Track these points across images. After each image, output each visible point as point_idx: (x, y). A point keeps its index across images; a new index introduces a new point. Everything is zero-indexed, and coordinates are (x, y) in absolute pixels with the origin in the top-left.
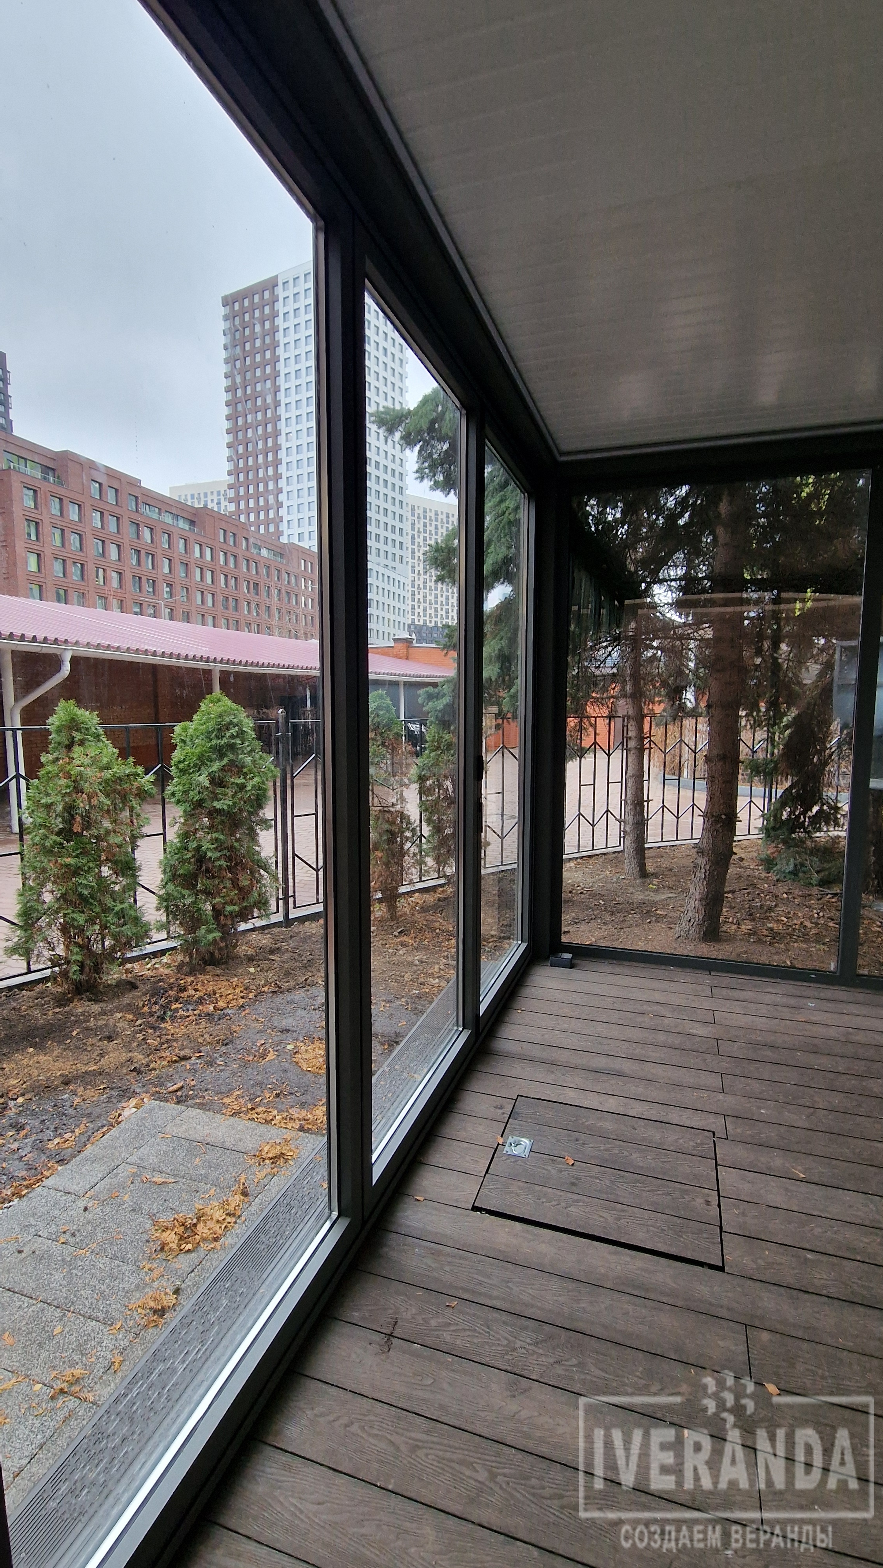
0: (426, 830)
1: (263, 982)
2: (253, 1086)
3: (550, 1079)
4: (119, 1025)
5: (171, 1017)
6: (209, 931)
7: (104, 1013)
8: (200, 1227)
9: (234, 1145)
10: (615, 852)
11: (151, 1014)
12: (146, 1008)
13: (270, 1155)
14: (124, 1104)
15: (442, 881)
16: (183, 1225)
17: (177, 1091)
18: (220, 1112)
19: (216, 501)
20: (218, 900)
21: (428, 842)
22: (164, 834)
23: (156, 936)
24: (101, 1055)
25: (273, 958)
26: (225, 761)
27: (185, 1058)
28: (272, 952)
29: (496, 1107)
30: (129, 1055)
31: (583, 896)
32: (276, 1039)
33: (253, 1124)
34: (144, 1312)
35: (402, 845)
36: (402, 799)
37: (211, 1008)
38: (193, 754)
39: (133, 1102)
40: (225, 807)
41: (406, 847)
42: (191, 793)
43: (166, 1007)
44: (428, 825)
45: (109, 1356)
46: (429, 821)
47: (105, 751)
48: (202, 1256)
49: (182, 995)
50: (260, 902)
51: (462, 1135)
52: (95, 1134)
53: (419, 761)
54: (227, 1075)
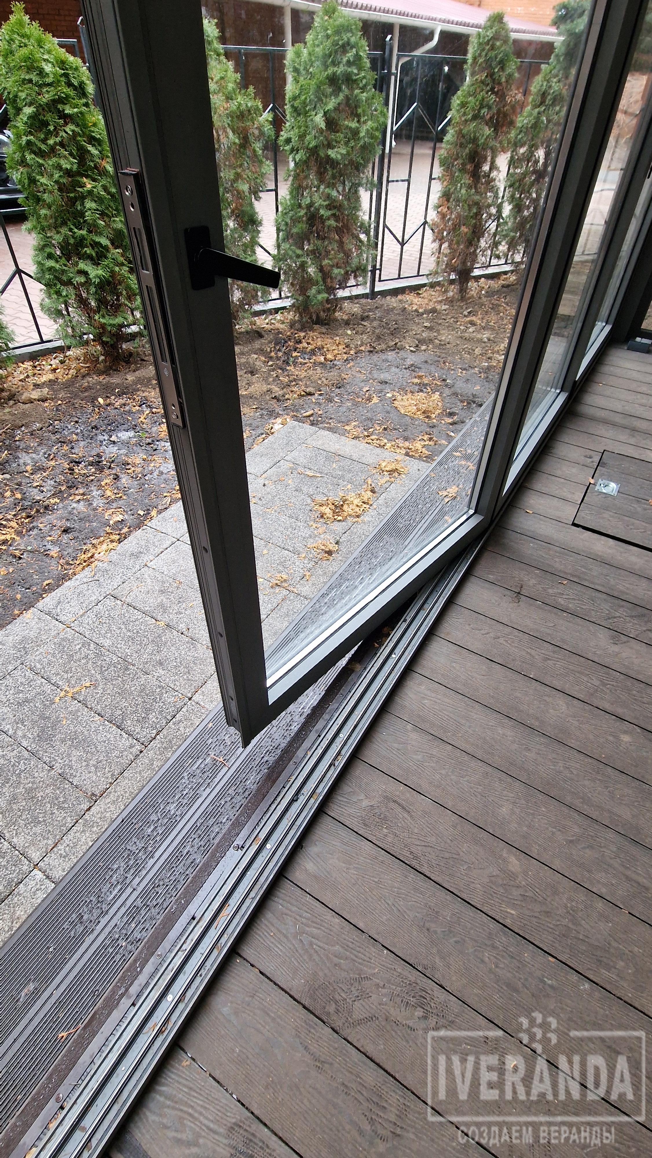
1: (359, 343)
2: (365, 420)
3: (632, 441)
4: (257, 363)
5: (293, 362)
6: (319, 292)
8: (346, 507)
9: (359, 459)
11: (278, 358)
12: (273, 353)
13: (388, 469)
14: (273, 421)
15: (507, 268)
16: (334, 504)
17: (309, 416)
18: (344, 435)
20: (326, 262)
22: (276, 190)
24: (248, 385)
25: (365, 323)
27: (310, 394)
29: (586, 456)
30: (269, 386)
32: (377, 388)
33: (371, 447)
34: (318, 551)
37: (323, 358)
39: (279, 420)
41: (487, 225)
43: (287, 354)
45: (302, 571)
48: (350, 525)
49: (299, 346)
50: (360, 268)
51: (558, 473)
52: (258, 438)
54: (344, 410)
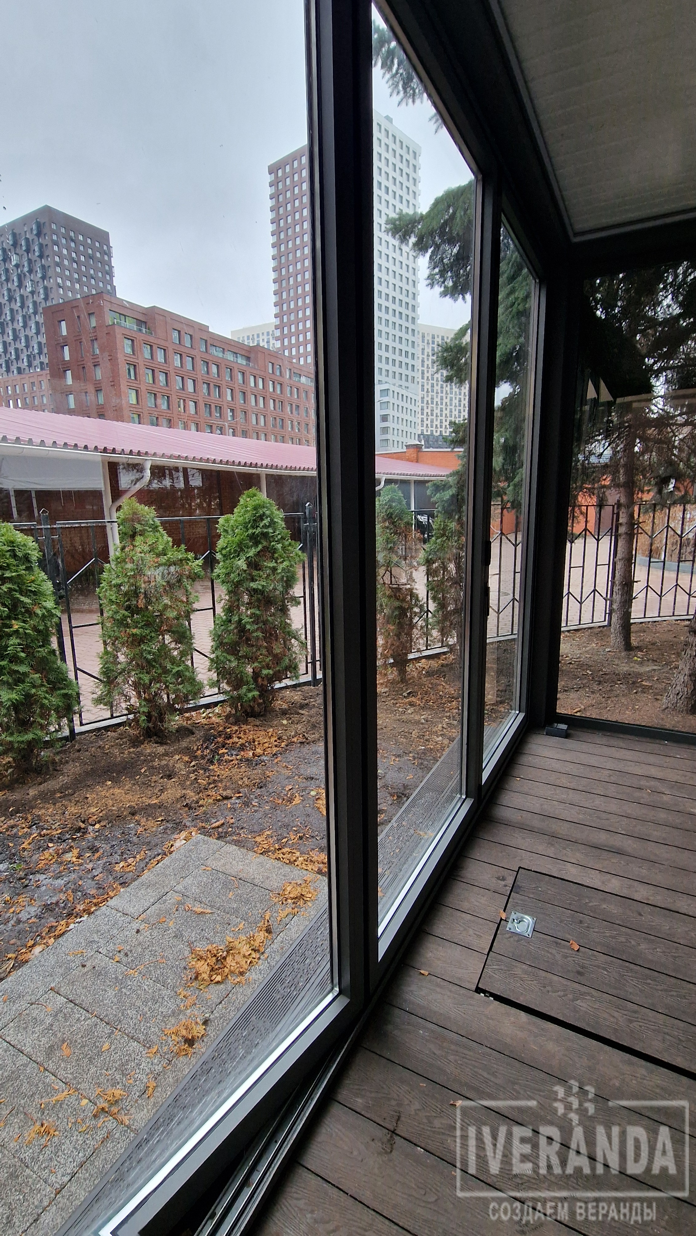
0: (432, 606)
1: (293, 733)
2: (281, 827)
3: (551, 852)
4: (177, 766)
5: (218, 760)
6: (250, 690)
7: (166, 754)
8: (229, 959)
9: (262, 882)
10: (600, 627)
11: (203, 757)
12: (199, 752)
13: (292, 895)
14: (176, 836)
15: (445, 649)
16: (215, 956)
17: (218, 827)
18: (252, 849)
19: (266, 340)
20: (256, 664)
21: (434, 616)
22: (214, 608)
23: (208, 691)
24: (162, 791)
25: (302, 712)
26: (260, 547)
27: (227, 798)
28: (302, 707)
29: (498, 878)
30: (184, 792)
31: (571, 666)
32: (302, 785)
33: (278, 864)
34: (177, 1039)
35: (411, 619)
36: (411, 579)
37: (251, 754)
38: (233, 541)
39: (183, 834)
40: (260, 587)
41: (415, 621)
42: (232, 575)
43: (214, 752)
44: (434, 602)
45: (145, 1080)
46: (434, 598)
47: (160, 540)
48: (229, 989)
49: (228, 742)
50: (291, 666)
51: (465, 906)
52: (152, 861)
53: (426, 546)
54: (260, 815)
